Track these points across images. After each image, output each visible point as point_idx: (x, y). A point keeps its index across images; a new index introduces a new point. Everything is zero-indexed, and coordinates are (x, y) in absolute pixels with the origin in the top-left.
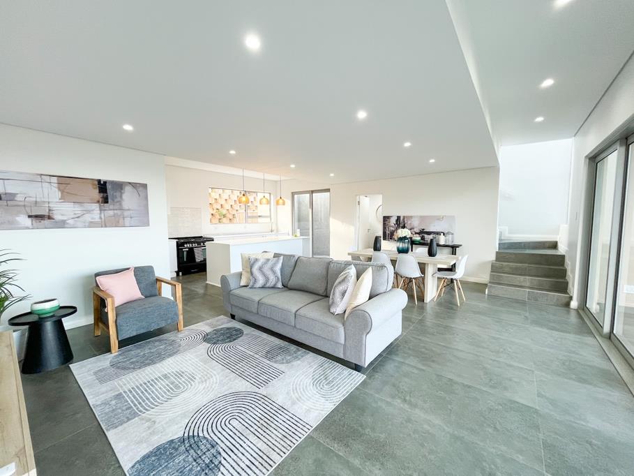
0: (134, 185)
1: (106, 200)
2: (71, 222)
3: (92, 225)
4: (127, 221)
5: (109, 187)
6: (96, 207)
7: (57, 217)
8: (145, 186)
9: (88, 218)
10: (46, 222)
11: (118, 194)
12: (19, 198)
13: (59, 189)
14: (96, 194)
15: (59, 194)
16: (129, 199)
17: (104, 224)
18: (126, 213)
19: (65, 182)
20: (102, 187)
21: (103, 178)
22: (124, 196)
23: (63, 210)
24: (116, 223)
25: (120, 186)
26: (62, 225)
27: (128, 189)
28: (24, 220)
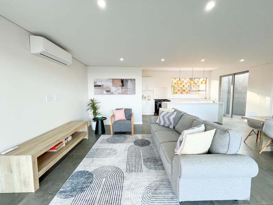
0: (131, 80)
1: (123, 86)
2: (114, 93)
3: (119, 94)
4: (129, 92)
5: (124, 81)
6: (120, 88)
7: (112, 91)
8: (134, 80)
9: (118, 91)
10: (109, 92)
11: (126, 83)
12: (104, 86)
13: (112, 83)
14: (120, 84)
15: (112, 84)
16: (129, 84)
17: (122, 94)
18: (128, 90)
19: (113, 80)
20: (122, 81)
21: (123, 78)
22: (128, 84)
23: (113, 89)
24: (125, 93)
25: (127, 80)
26: (112, 93)
27: (129, 81)
28: (105, 92)
